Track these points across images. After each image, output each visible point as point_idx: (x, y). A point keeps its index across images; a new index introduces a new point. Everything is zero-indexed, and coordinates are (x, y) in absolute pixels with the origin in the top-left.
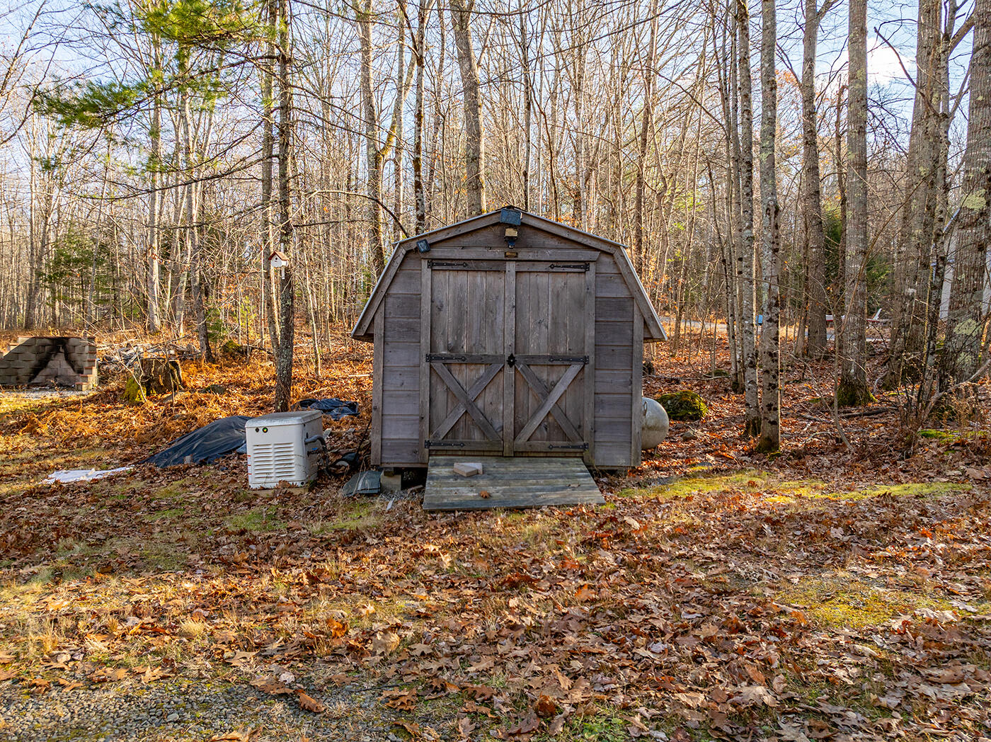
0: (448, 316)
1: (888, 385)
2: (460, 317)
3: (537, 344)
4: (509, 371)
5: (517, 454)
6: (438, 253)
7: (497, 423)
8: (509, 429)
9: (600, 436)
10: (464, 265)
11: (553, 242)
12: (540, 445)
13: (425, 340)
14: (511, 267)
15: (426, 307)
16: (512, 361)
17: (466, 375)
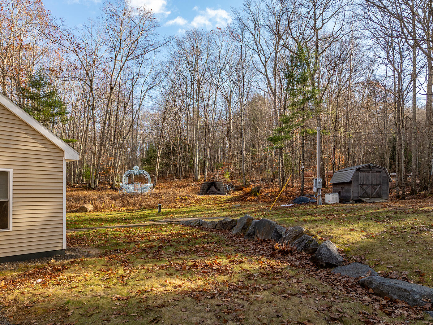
0: (362, 178)
1: (420, 191)
2: (364, 178)
3: (374, 182)
4: (371, 186)
5: (372, 198)
6: (361, 170)
7: (369, 193)
8: (371, 194)
9: (383, 195)
10: (364, 171)
11: (376, 168)
12: (375, 197)
13: (359, 182)
14: (371, 172)
15: (359, 177)
16: (371, 185)
17: (364, 187)
